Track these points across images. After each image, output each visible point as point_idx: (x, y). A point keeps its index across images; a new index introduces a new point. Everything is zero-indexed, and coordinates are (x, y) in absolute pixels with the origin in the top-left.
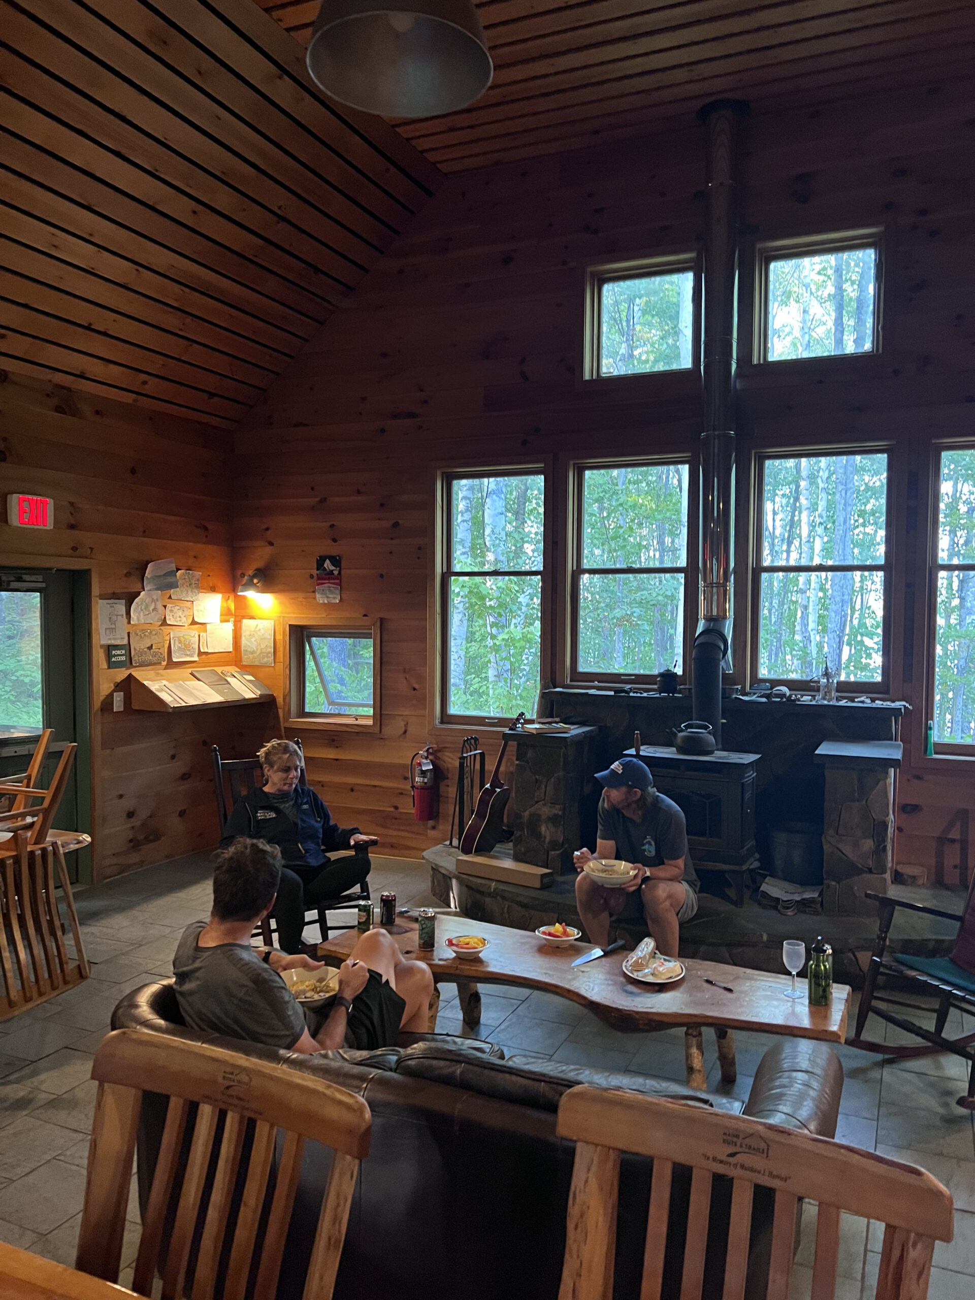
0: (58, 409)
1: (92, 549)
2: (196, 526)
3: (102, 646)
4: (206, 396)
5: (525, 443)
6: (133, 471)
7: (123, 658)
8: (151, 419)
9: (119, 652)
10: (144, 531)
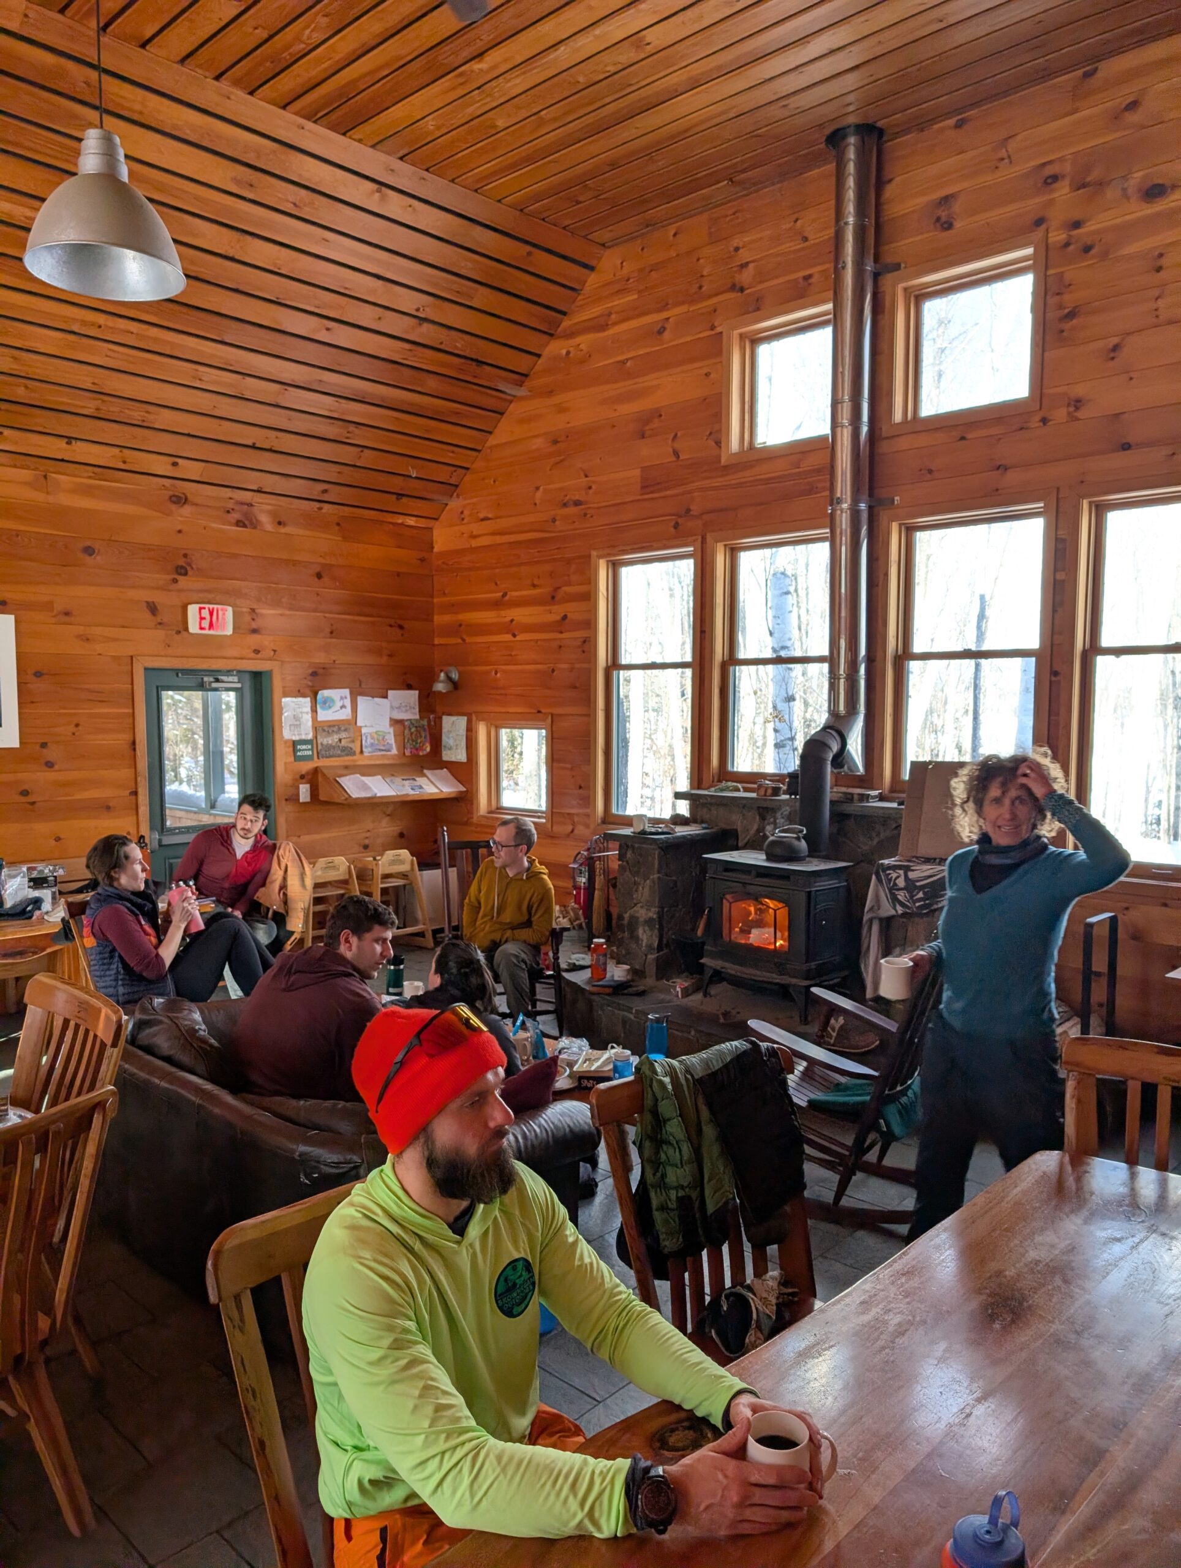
0: (239, 523)
1: (275, 651)
2: (391, 626)
3: (286, 742)
4: (394, 497)
5: (676, 526)
6: (319, 576)
7: (310, 753)
8: (338, 524)
9: (304, 747)
10: (331, 633)
